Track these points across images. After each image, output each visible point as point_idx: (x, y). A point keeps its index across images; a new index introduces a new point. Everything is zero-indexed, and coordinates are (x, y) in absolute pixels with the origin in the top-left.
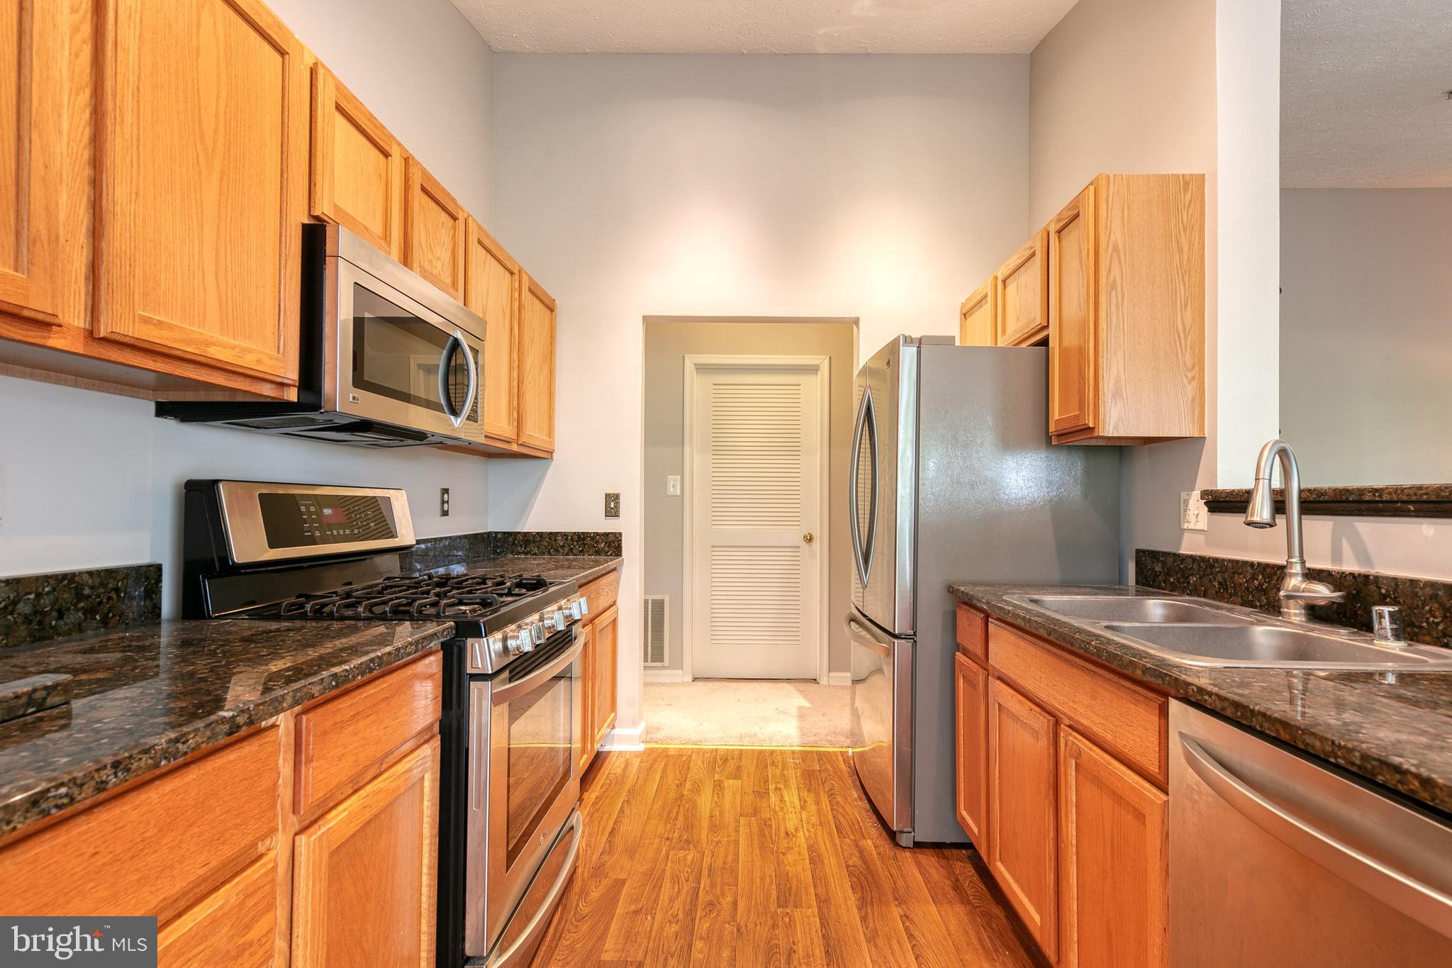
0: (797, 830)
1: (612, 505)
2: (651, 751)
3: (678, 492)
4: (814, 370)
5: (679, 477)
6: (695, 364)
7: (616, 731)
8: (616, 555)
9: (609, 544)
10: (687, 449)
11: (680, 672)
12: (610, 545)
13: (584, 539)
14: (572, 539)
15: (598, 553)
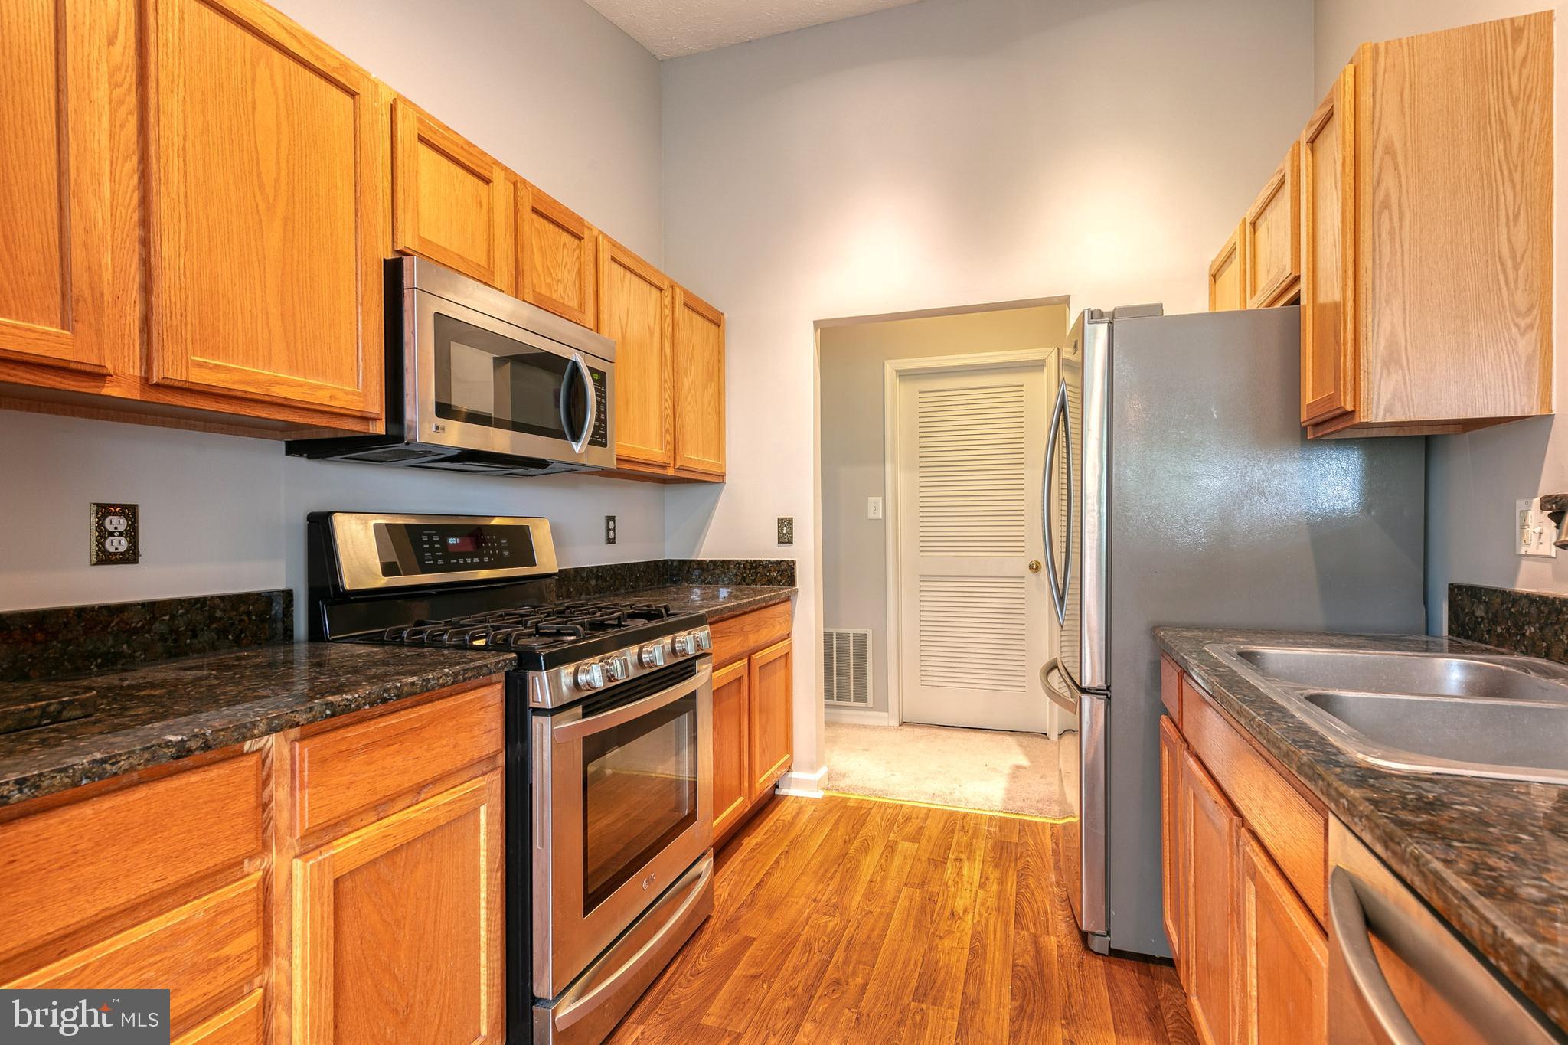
0: (965, 911)
1: (785, 531)
2: (831, 798)
3: (881, 516)
4: (1038, 366)
5: (880, 499)
6: (897, 371)
7: (794, 775)
8: (789, 585)
9: (781, 572)
10: (889, 467)
11: (885, 714)
12: (783, 574)
13: (756, 567)
14: (744, 568)
15: (770, 582)
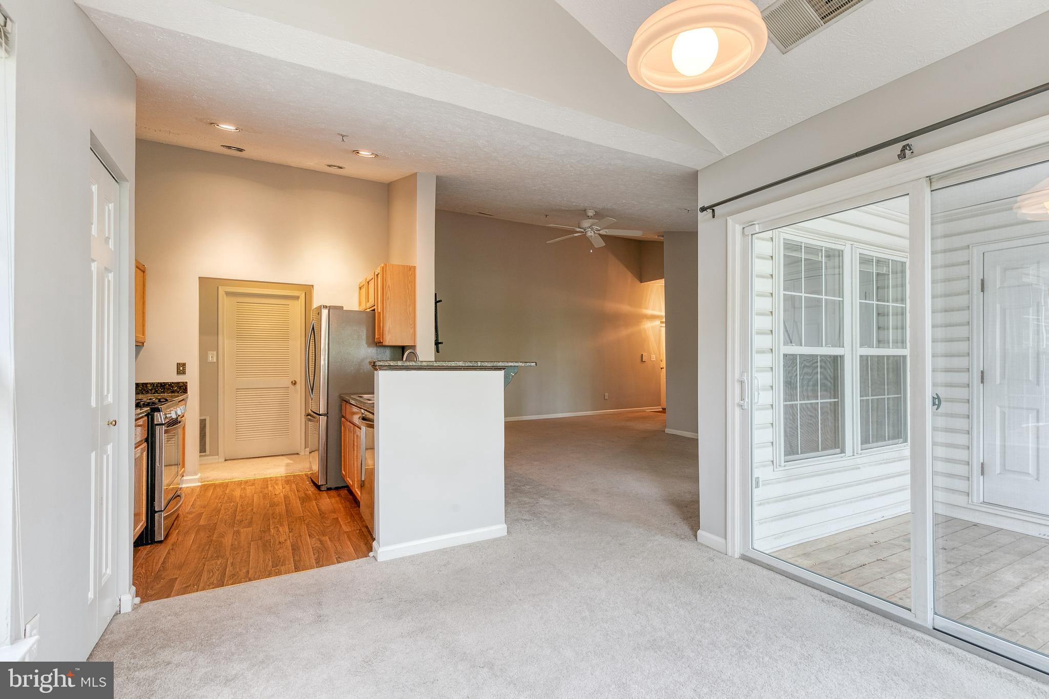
1: (181, 369)
2: (204, 485)
3: (215, 360)
4: (297, 298)
5: (215, 353)
6: (225, 292)
7: (185, 478)
8: (184, 393)
9: (180, 388)
10: (220, 337)
11: (217, 457)
12: (182, 388)
13: (165, 385)
14: (157, 386)
15: (173, 392)
